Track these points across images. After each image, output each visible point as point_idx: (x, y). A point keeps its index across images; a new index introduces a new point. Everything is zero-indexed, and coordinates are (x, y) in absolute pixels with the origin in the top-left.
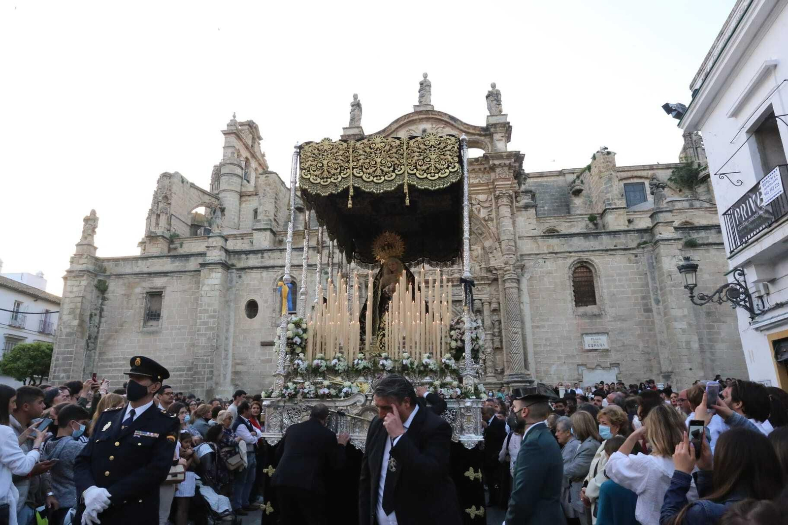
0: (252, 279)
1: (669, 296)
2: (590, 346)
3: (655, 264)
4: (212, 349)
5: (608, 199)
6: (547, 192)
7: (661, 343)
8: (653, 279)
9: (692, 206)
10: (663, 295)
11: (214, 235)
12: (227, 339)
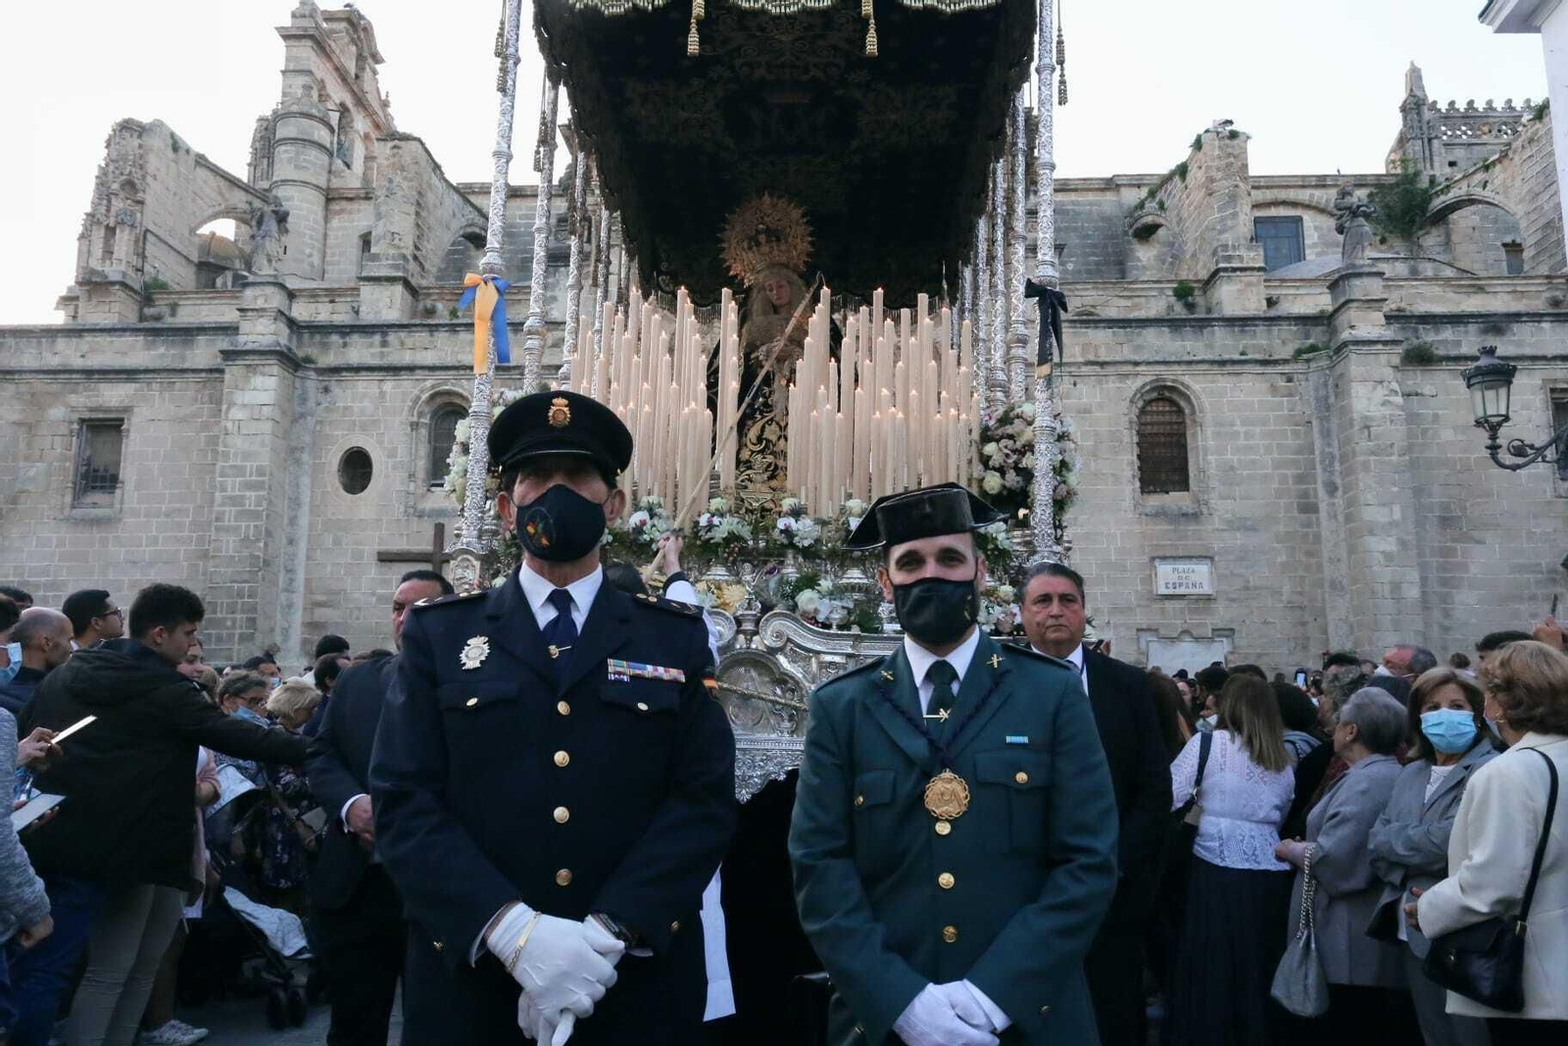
0: (359, 396)
1: (1361, 476)
2: (1170, 586)
3: (1332, 400)
4: (252, 565)
5: (1225, 247)
6: (1075, 229)
7: (1334, 585)
8: (1326, 434)
9: (1414, 274)
10: (1348, 472)
11: (259, 280)
12: (291, 542)
